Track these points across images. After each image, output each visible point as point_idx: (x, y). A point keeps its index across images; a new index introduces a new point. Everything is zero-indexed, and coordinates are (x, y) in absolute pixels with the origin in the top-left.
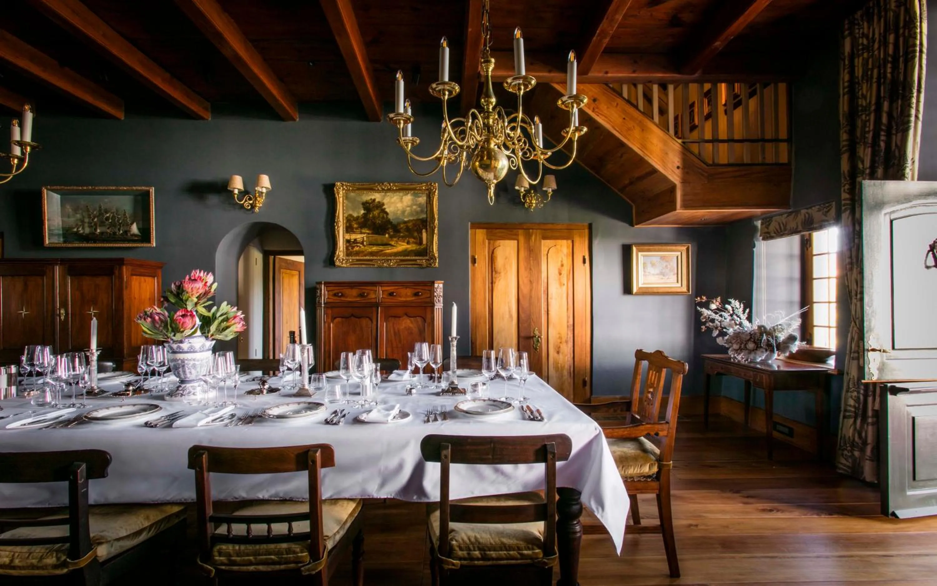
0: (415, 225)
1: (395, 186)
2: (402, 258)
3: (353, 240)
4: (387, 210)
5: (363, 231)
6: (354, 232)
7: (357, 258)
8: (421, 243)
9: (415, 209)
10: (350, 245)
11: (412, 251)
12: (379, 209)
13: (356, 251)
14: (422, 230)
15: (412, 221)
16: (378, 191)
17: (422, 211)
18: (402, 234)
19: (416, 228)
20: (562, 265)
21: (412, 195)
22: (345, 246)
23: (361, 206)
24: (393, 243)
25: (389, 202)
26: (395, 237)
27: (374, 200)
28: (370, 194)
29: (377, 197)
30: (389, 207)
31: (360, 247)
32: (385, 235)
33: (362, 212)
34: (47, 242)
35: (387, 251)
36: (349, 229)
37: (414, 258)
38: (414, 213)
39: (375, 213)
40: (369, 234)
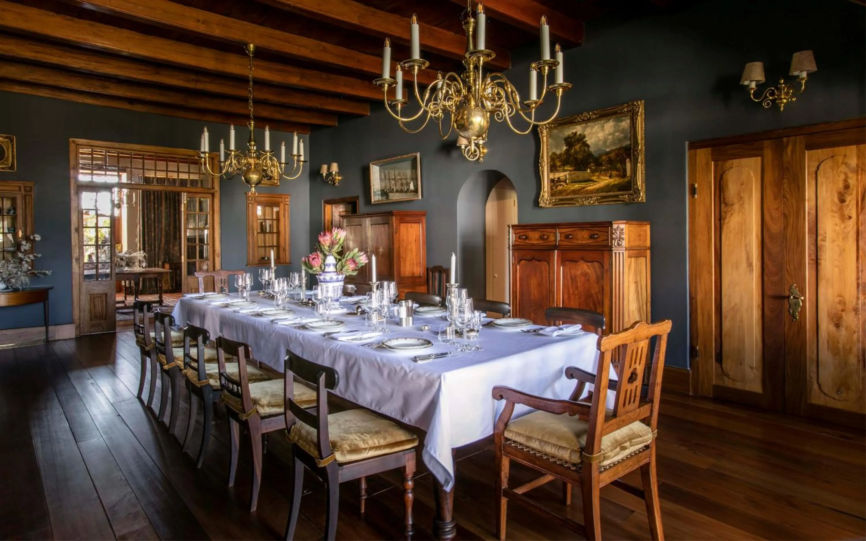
0: (617, 155)
1: (595, 114)
2: (604, 194)
3: (556, 179)
4: (589, 142)
5: (566, 168)
6: (558, 171)
7: (561, 197)
8: (624, 175)
9: (618, 136)
10: (554, 184)
11: (614, 185)
12: (581, 142)
13: (559, 190)
14: (625, 160)
15: (614, 150)
16: (579, 123)
17: (625, 138)
18: (603, 168)
19: (618, 159)
20: (847, 187)
21: (613, 121)
22: (549, 186)
23: (563, 142)
24: (594, 178)
25: (590, 133)
26: (597, 172)
27: (576, 133)
28: (571, 127)
29: (578, 129)
30: (590, 139)
31: (563, 186)
32: (587, 170)
33: (565, 148)
34: (373, 201)
35: (589, 188)
36: (553, 168)
37: (617, 193)
38: (617, 142)
39: (576, 147)
40: (570, 171)
